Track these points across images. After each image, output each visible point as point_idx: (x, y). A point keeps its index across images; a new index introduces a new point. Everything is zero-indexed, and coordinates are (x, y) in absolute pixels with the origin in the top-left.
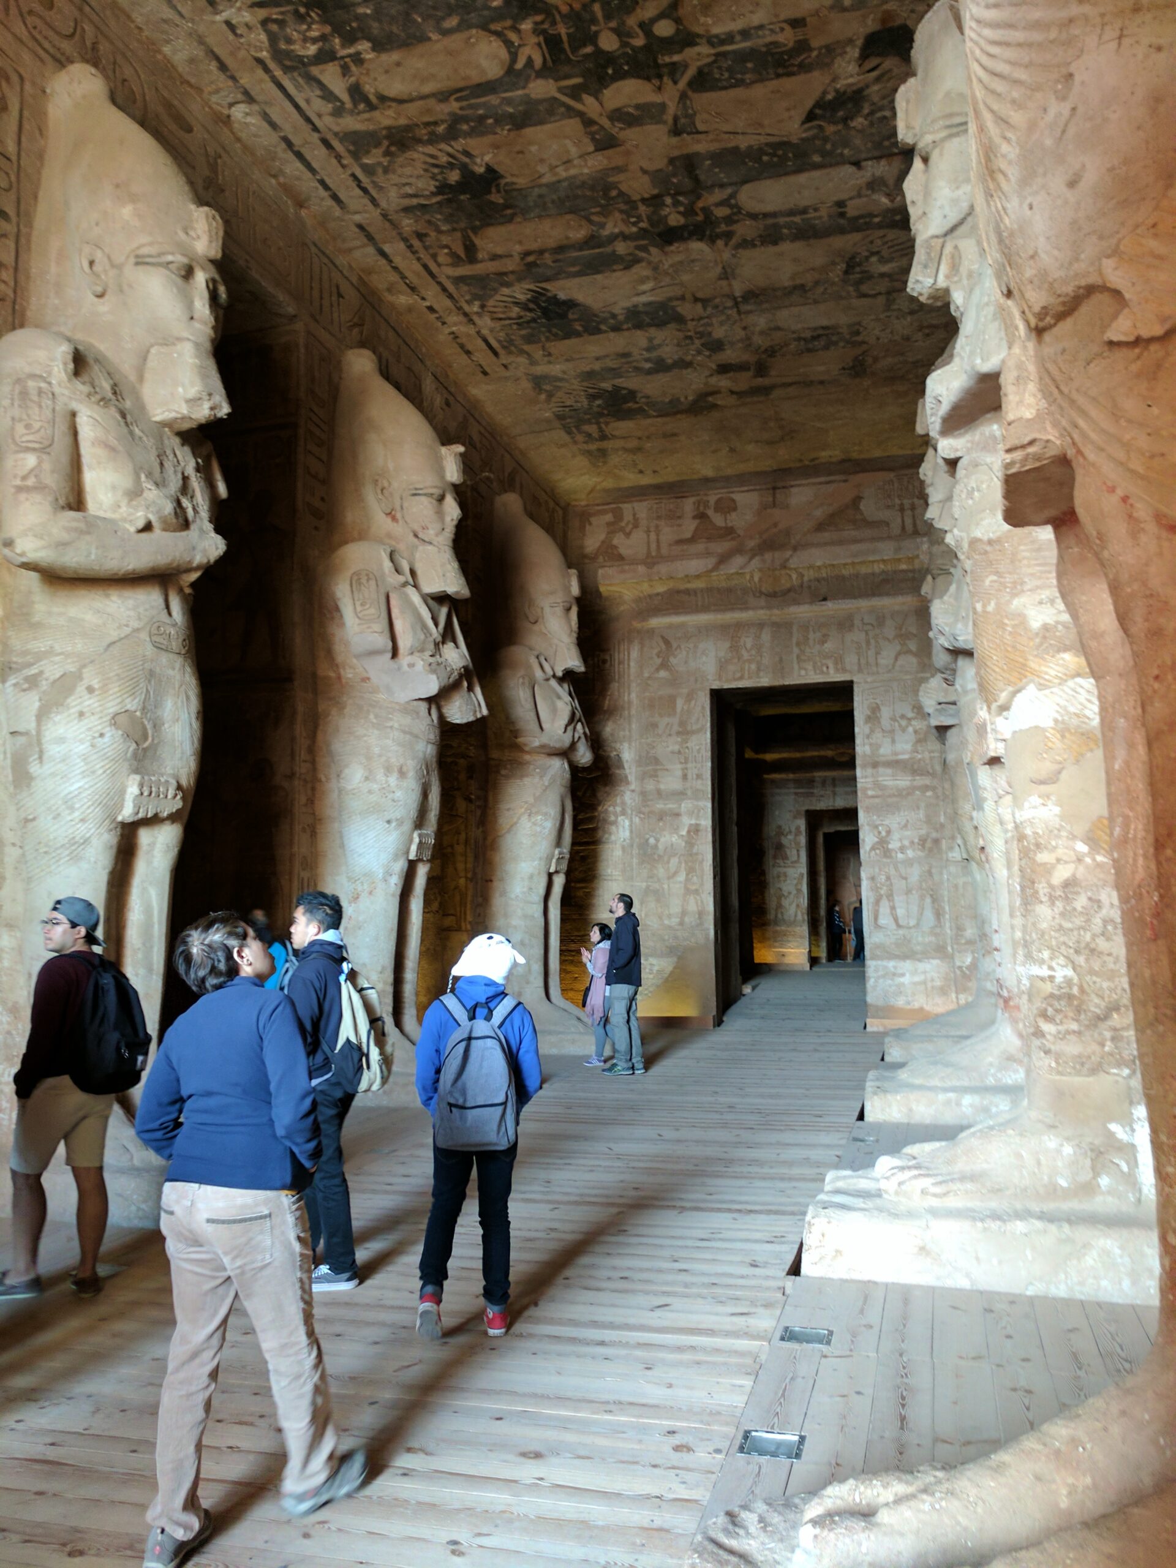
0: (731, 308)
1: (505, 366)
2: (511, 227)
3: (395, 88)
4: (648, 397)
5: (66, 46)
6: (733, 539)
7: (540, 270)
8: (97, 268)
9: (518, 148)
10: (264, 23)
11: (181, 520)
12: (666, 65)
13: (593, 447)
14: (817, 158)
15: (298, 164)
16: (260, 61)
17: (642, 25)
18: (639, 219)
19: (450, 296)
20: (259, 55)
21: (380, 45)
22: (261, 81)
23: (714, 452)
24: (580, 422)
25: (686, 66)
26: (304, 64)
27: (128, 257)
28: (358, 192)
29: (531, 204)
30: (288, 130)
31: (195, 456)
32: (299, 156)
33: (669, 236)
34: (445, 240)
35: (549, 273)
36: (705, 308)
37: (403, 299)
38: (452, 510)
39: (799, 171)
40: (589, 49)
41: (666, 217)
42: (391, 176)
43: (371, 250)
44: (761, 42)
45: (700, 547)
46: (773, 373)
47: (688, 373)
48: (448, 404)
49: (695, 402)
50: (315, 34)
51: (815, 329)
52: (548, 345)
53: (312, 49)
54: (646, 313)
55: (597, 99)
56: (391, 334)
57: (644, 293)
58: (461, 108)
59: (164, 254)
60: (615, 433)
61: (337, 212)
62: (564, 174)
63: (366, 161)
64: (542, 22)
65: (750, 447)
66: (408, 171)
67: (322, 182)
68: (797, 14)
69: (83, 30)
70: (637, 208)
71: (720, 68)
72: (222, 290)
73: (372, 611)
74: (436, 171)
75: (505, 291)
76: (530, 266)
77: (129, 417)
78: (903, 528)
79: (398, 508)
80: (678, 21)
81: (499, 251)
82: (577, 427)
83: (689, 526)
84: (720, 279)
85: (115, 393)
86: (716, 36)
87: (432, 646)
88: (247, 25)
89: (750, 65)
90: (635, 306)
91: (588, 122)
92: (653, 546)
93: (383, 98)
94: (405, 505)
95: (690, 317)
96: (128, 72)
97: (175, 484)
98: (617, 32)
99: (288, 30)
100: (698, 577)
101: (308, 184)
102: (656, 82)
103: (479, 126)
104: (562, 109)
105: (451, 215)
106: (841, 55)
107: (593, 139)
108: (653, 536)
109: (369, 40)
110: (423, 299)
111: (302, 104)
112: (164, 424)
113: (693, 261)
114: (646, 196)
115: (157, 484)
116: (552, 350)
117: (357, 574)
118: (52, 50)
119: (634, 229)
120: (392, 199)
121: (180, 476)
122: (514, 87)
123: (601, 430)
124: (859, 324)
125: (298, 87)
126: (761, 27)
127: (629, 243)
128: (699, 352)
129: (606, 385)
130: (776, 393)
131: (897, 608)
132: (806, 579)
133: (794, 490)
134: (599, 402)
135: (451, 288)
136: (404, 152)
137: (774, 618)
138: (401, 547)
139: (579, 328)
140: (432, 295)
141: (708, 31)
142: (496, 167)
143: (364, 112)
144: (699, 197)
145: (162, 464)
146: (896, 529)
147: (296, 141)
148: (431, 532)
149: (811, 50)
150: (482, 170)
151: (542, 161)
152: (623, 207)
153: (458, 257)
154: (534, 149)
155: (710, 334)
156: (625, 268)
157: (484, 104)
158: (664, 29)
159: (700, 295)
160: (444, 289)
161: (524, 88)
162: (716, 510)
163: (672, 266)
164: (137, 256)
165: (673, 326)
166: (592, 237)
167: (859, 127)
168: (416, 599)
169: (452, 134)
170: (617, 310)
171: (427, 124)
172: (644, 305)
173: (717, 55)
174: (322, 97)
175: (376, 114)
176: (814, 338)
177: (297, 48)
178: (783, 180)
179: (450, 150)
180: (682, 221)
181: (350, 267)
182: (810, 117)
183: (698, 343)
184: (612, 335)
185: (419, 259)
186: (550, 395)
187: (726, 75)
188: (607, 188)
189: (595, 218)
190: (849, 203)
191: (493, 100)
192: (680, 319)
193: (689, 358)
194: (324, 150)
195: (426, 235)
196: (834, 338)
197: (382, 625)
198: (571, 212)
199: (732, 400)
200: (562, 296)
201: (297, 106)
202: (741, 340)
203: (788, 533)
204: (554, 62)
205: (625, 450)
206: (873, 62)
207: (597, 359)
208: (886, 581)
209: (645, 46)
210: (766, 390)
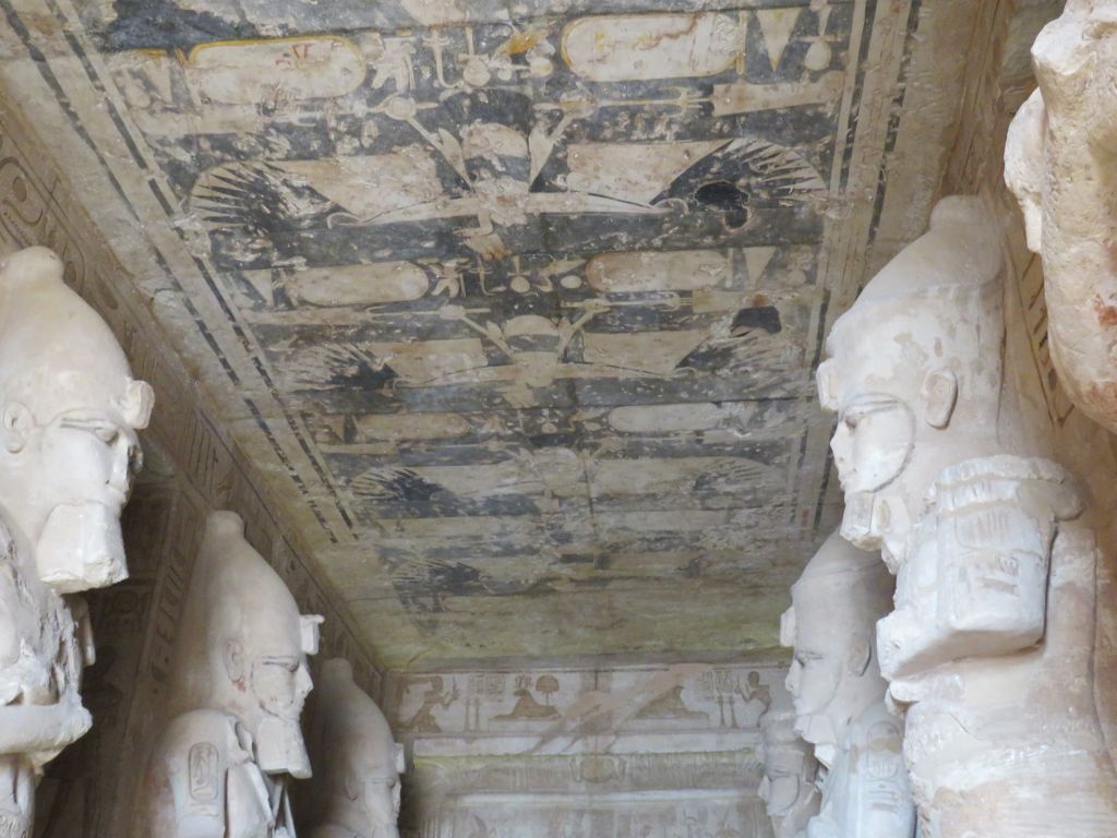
0: (585, 507)
1: (356, 536)
2: (395, 417)
3: (317, 294)
4: (490, 577)
5: (29, 232)
6: (554, 719)
7: (411, 456)
8: (18, 425)
9: (417, 355)
10: (212, 233)
11: (53, 693)
12: (567, 309)
13: (424, 618)
14: (684, 395)
15: (206, 345)
16: (198, 262)
17: (552, 278)
18: (516, 424)
19: (319, 470)
20: (199, 256)
21: (312, 262)
22: (193, 276)
23: (545, 632)
24: (419, 594)
25: (583, 312)
26: (238, 268)
27: (55, 418)
28: (257, 373)
29: (419, 401)
30: (205, 316)
31: (74, 618)
32: (209, 338)
33: (539, 441)
34: (328, 421)
35: (420, 459)
36: (561, 505)
37: (272, 467)
38: (304, 682)
39: (668, 402)
40: (501, 289)
41: (541, 425)
42: (292, 363)
43: (253, 422)
44: (652, 303)
45: (520, 724)
46: (614, 566)
47: (533, 560)
48: (293, 567)
49: (535, 585)
50: (256, 246)
51: (660, 532)
52: (403, 521)
53: (250, 257)
54: (505, 503)
55: (500, 326)
56: (254, 497)
57: (507, 485)
58: (374, 319)
59: (94, 420)
60: (449, 607)
61: (230, 387)
62: (455, 381)
63: (272, 349)
64: (466, 264)
65: (579, 632)
66: (309, 361)
67: (225, 363)
68: (687, 287)
69: (46, 219)
70: (514, 415)
71: (613, 317)
72: (140, 455)
73: (210, 790)
74: (336, 364)
75: (374, 470)
76: (404, 451)
77: (19, 576)
78: (723, 720)
79: (248, 676)
80: (584, 278)
81: (378, 436)
82: (413, 598)
83: (510, 703)
84: (580, 481)
85: (11, 550)
86: (615, 294)
87: (265, 832)
88: (196, 233)
89: (639, 318)
90: (496, 496)
91: (486, 342)
92: (472, 720)
93: (303, 302)
94: (255, 674)
95: (545, 511)
96: (74, 256)
97: (51, 649)
98: (530, 280)
99: (233, 241)
100: (519, 756)
101: (210, 362)
102: (556, 320)
103: (387, 333)
104: (466, 330)
105: (340, 401)
106: (718, 321)
107: (488, 356)
108: (472, 709)
109: (305, 256)
110: (291, 469)
111: (226, 297)
112: (51, 585)
113: (558, 464)
114: (527, 406)
115: (35, 650)
116: (405, 527)
117: (198, 747)
118: (14, 232)
119: (510, 432)
120: (287, 382)
121: (57, 642)
122: (429, 308)
123: (436, 603)
124: (700, 532)
125: (227, 285)
126: (654, 292)
127: (501, 442)
128: (547, 542)
129: (452, 563)
130: (612, 586)
131: (719, 802)
132: (628, 766)
133: (614, 674)
134: (441, 577)
135: (321, 462)
136: (310, 346)
137: (596, 806)
138: (245, 717)
139: (438, 510)
140: (302, 467)
141: (607, 289)
142: (393, 368)
143: (282, 310)
144: (574, 413)
145: (42, 628)
146: (715, 721)
147: (210, 326)
148: (280, 704)
149: (692, 313)
150: (380, 368)
151: (438, 368)
152: (503, 413)
153: (336, 437)
154: (432, 357)
155: (561, 527)
156: (495, 463)
157: (395, 318)
158: (571, 282)
159: (558, 493)
160: (315, 463)
161: (436, 309)
162: (538, 688)
163: (536, 466)
164: (65, 419)
165: (527, 516)
166: (469, 434)
167: (725, 376)
168: (256, 777)
169: (360, 336)
170: (479, 498)
171: (340, 327)
172: (504, 496)
173: (612, 307)
174: (247, 295)
175: (293, 313)
176: (657, 540)
177: (238, 256)
178: (651, 408)
179: (354, 349)
180: (555, 430)
181: (229, 435)
182: (684, 363)
183: (548, 533)
184: (468, 518)
185: (297, 435)
186: (394, 566)
187: (617, 323)
188: (492, 396)
189: (474, 419)
190: (706, 433)
191: (406, 315)
192: (535, 511)
193: (537, 546)
194: (234, 335)
195: (310, 415)
196: (676, 542)
197: (217, 809)
198: (454, 411)
199: (570, 587)
200: (428, 480)
201: (220, 299)
202: (590, 535)
203: (609, 716)
204: (468, 294)
205: (456, 623)
206: (744, 329)
207: (449, 538)
208: (707, 774)
209: (551, 294)
210: (604, 581)
